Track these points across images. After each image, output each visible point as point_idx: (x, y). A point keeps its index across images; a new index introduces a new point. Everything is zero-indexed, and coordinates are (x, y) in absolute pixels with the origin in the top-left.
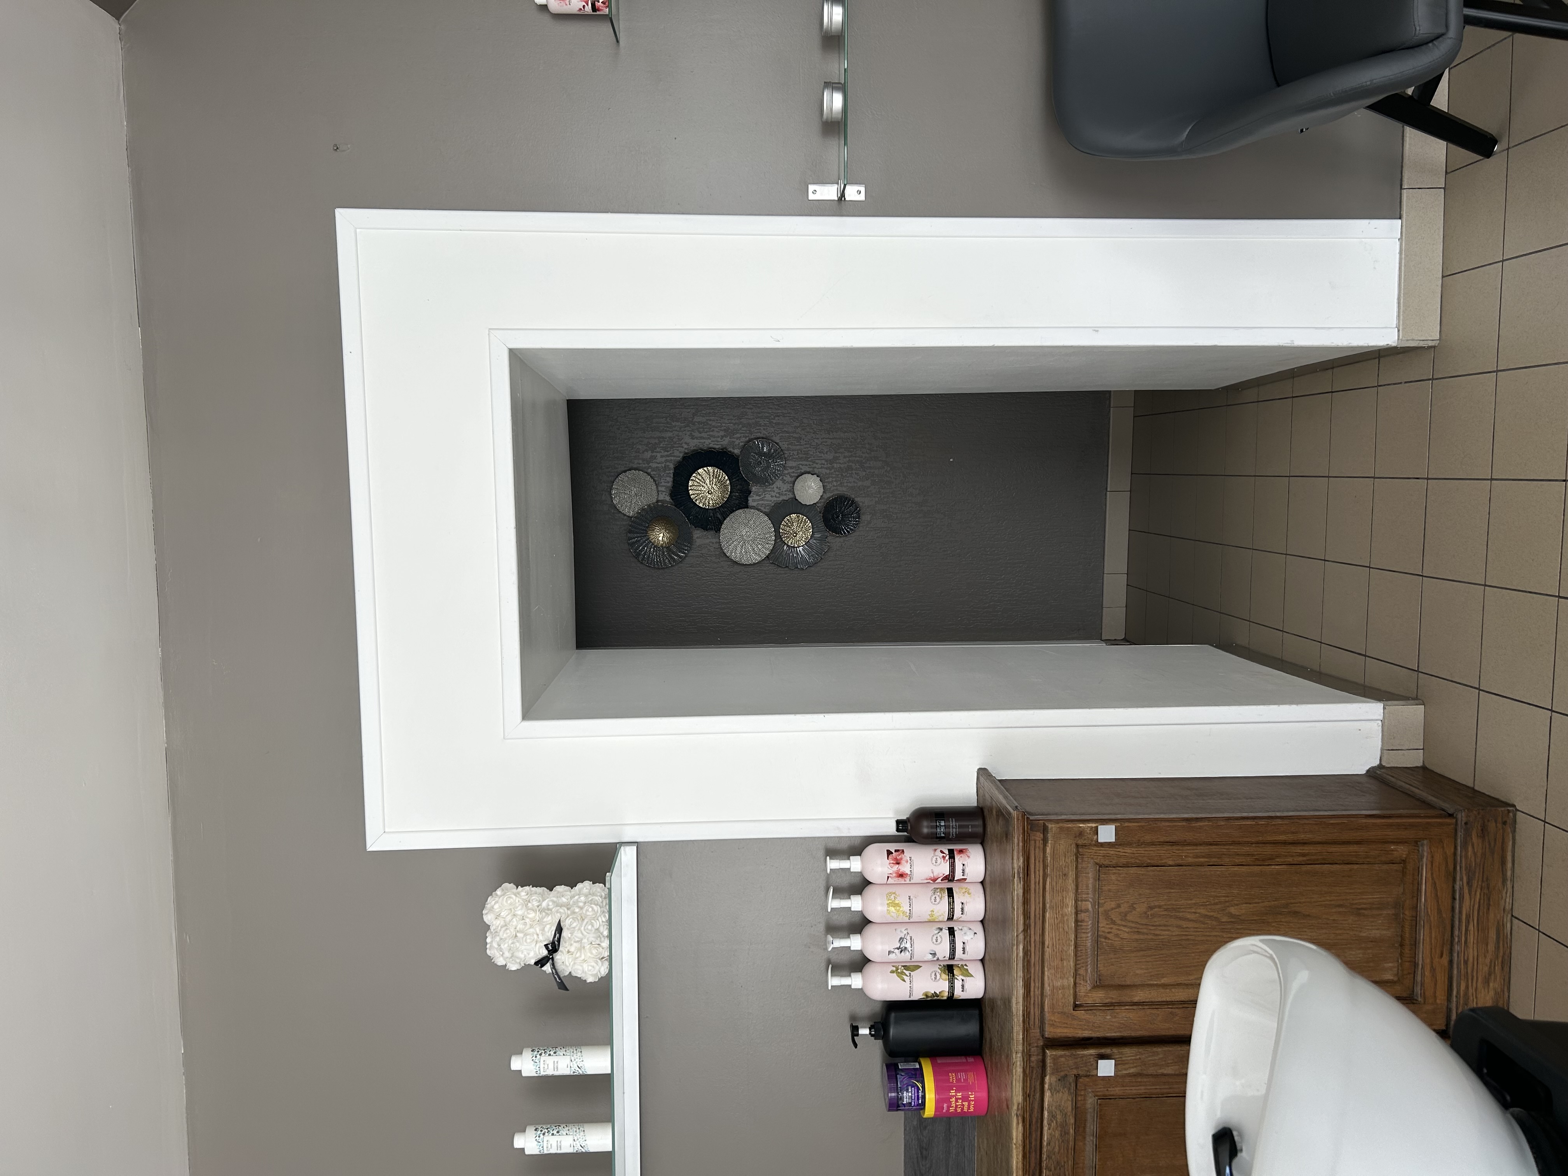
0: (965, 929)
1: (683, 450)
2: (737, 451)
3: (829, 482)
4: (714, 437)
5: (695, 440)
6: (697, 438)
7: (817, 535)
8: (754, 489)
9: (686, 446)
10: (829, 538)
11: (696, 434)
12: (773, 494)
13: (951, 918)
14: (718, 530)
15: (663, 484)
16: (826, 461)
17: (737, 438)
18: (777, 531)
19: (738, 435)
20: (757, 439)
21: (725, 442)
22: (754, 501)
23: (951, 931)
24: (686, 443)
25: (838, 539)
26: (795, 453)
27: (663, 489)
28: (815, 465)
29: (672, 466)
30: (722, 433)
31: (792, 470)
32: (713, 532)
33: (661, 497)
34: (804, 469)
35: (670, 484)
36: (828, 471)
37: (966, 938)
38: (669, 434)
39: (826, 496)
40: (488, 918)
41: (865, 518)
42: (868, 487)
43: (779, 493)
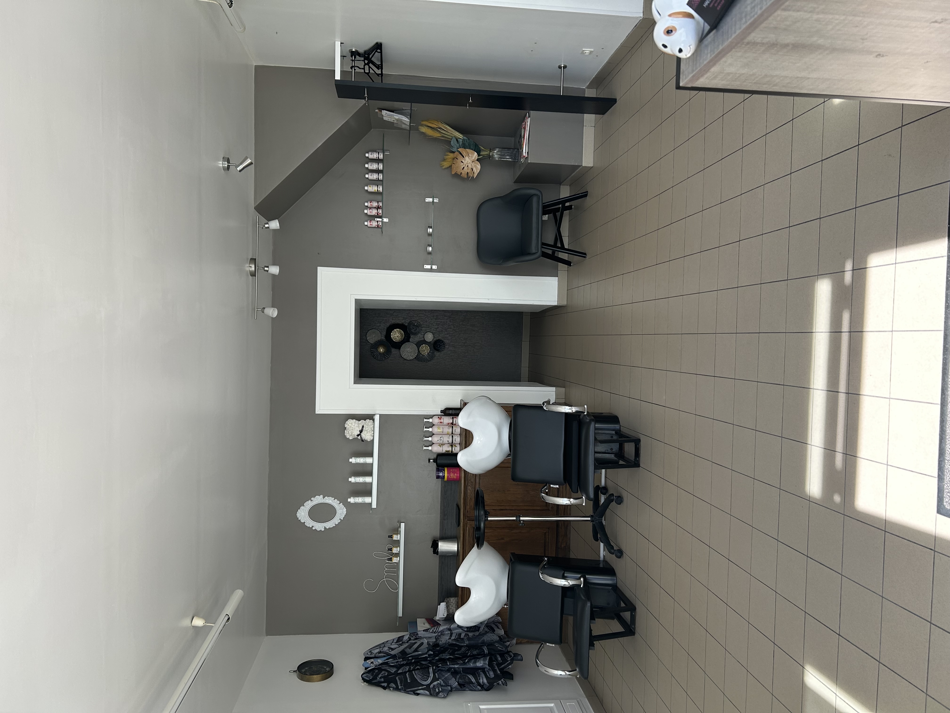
0: (456, 436)
1: (390, 323)
2: (406, 324)
3: (435, 335)
4: (399, 320)
5: (394, 321)
6: (394, 320)
7: (431, 351)
8: (412, 336)
9: (391, 322)
10: (435, 353)
11: (394, 319)
12: (418, 338)
13: (452, 433)
14: (400, 349)
15: (383, 334)
16: (435, 328)
17: (407, 320)
18: (418, 350)
19: (407, 319)
20: (413, 321)
21: (403, 321)
22: (411, 340)
23: (452, 436)
24: (391, 321)
25: (438, 353)
26: (425, 325)
27: (383, 335)
28: (431, 330)
29: (386, 328)
30: (402, 319)
31: (424, 331)
32: (398, 350)
33: (382, 338)
34: (428, 330)
35: (385, 334)
36: (435, 332)
37: (455, 438)
38: (385, 318)
39: (434, 339)
40: (346, 426)
41: (447, 347)
42: (448, 337)
43: (419, 338)
